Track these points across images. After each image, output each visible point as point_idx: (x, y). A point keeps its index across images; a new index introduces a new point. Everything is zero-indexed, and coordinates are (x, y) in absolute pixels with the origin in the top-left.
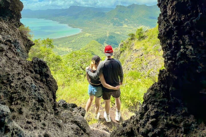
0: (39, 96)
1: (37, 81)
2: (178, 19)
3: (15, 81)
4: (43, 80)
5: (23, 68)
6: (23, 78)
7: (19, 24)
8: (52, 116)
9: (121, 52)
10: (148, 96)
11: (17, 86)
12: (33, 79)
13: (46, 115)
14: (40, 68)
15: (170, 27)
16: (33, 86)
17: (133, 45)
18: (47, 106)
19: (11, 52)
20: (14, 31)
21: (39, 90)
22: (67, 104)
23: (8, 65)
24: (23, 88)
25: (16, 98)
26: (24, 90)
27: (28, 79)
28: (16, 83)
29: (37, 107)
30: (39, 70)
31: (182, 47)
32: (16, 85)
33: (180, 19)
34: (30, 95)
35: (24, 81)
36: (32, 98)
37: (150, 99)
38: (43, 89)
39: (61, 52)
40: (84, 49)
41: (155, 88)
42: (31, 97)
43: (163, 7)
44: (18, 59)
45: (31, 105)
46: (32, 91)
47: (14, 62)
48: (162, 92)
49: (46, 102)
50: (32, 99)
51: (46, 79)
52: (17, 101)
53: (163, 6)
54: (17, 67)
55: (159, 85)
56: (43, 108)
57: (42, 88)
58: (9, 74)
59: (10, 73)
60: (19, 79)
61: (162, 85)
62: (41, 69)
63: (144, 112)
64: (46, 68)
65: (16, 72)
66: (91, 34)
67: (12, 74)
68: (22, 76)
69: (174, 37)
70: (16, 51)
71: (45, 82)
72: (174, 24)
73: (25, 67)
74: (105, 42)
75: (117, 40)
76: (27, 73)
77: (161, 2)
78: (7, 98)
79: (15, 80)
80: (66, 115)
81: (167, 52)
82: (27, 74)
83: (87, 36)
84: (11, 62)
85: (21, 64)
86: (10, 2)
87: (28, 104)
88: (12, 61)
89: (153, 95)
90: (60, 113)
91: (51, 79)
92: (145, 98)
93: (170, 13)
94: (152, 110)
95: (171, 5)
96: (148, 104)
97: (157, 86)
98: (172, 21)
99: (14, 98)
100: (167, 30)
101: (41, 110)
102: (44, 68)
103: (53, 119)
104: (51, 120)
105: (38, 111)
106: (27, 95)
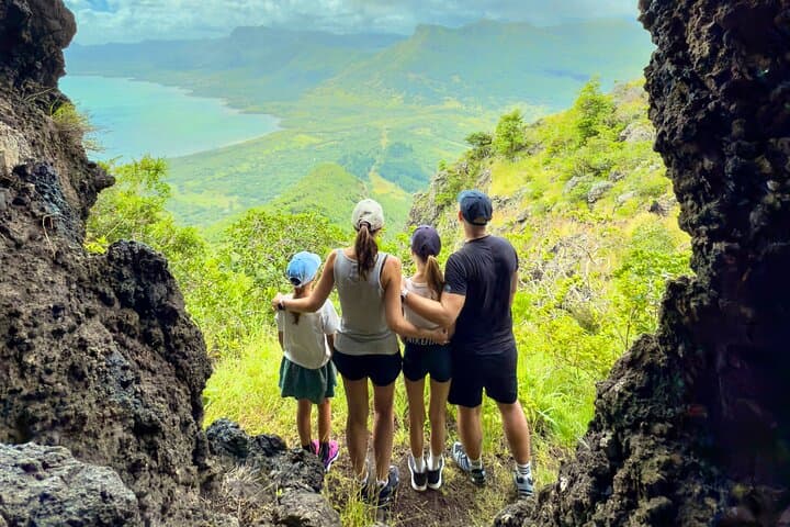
0: (140, 410)
1: (129, 342)
2: (741, 73)
3: (41, 345)
4: (151, 333)
5: (74, 286)
6: (72, 330)
7: (52, 97)
8: (194, 497)
9: (441, 208)
10: (621, 395)
11: (48, 365)
12: (112, 331)
13: (170, 492)
14: (139, 283)
15: (711, 106)
16: (114, 365)
17: (486, 180)
18: (171, 451)
19: (23, 217)
20: (37, 128)
21: (138, 381)
22: (245, 442)
23: (13, 271)
24: (76, 374)
25: (45, 419)
26: (76, 382)
27: (93, 332)
28: (46, 352)
29: (130, 460)
30: (137, 291)
31: (770, 184)
32: (47, 360)
33: (752, 71)
34: (104, 406)
35: (76, 343)
36: (113, 416)
37: (632, 410)
38: (154, 373)
39: (194, 214)
40: (291, 198)
41: (647, 359)
42: (107, 412)
43: (667, 28)
44: (50, 244)
45: (109, 450)
46: (111, 388)
47: (36, 259)
48: (678, 374)
49: (167, 435)
50: (111, 423)
51: (166, 332)
52: (49, 435)
53: (665, 24)
54: (50, 279)
55: (665, 344)
56: (154, 464)
57: (149, 370)
58: (17, 314)
59: (22, 309)
60: (58, 333)
61: (680, 348)
62: (142, 286)
63: (608, 466)
64: (164, 280)
65: (43, 302)
66: (319, 137)
67: (30, 312)
68: (70, 320)
69: (734, 144)
70: (43, 210)
71: (159, 344)
72: (730, 95)
73: (80, 280)
74: (373, 168)
75: (421, 159)
76: (89, 304)
77: (657, 8)
78: (6, 423)
79: (39, 338)
80: (247, 489)
81: (705, 208)
82: (87, 310)
83: (303, 147)
84: (24, 260)
85: (64, 266)
86: (27, 9)
87: (96, 448)
88: (29, 257)
89: (640, 389)
90: (221, 480)
91: (185, 331)
92: (609, 403)
93: (707, 52)
94: (644, 458)
95: (704, 21)
96: (620, 430)
97: (654, 351)
98: (719, 80)
99: (34, 420)
100: (700, 116)
101: (147, 473)
102: (154, 283)
103: (200, 514)
104: (188, 517)
105: (136, 478)
106: (90, 405)
